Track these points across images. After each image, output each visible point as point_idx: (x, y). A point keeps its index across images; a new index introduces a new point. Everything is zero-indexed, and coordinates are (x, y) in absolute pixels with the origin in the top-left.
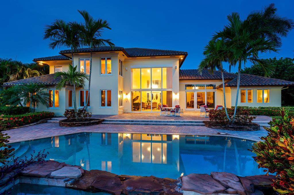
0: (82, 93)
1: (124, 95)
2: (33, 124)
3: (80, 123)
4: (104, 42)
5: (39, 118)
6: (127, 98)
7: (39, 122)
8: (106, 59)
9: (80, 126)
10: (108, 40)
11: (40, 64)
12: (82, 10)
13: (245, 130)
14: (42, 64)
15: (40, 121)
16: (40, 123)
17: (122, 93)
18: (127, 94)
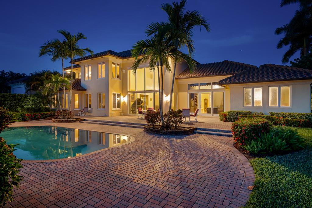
0: (87, 95)
1: (122, 97)
2: (41, 120)
3: (60, 120)
4: (85, 51)
5: (48, 116)
6: (124, 100)
7: (46, 119)
8: (101, 63)
11: (67, 72)
15: (48, 118)
17: (118, 95)
18: (124, 96)
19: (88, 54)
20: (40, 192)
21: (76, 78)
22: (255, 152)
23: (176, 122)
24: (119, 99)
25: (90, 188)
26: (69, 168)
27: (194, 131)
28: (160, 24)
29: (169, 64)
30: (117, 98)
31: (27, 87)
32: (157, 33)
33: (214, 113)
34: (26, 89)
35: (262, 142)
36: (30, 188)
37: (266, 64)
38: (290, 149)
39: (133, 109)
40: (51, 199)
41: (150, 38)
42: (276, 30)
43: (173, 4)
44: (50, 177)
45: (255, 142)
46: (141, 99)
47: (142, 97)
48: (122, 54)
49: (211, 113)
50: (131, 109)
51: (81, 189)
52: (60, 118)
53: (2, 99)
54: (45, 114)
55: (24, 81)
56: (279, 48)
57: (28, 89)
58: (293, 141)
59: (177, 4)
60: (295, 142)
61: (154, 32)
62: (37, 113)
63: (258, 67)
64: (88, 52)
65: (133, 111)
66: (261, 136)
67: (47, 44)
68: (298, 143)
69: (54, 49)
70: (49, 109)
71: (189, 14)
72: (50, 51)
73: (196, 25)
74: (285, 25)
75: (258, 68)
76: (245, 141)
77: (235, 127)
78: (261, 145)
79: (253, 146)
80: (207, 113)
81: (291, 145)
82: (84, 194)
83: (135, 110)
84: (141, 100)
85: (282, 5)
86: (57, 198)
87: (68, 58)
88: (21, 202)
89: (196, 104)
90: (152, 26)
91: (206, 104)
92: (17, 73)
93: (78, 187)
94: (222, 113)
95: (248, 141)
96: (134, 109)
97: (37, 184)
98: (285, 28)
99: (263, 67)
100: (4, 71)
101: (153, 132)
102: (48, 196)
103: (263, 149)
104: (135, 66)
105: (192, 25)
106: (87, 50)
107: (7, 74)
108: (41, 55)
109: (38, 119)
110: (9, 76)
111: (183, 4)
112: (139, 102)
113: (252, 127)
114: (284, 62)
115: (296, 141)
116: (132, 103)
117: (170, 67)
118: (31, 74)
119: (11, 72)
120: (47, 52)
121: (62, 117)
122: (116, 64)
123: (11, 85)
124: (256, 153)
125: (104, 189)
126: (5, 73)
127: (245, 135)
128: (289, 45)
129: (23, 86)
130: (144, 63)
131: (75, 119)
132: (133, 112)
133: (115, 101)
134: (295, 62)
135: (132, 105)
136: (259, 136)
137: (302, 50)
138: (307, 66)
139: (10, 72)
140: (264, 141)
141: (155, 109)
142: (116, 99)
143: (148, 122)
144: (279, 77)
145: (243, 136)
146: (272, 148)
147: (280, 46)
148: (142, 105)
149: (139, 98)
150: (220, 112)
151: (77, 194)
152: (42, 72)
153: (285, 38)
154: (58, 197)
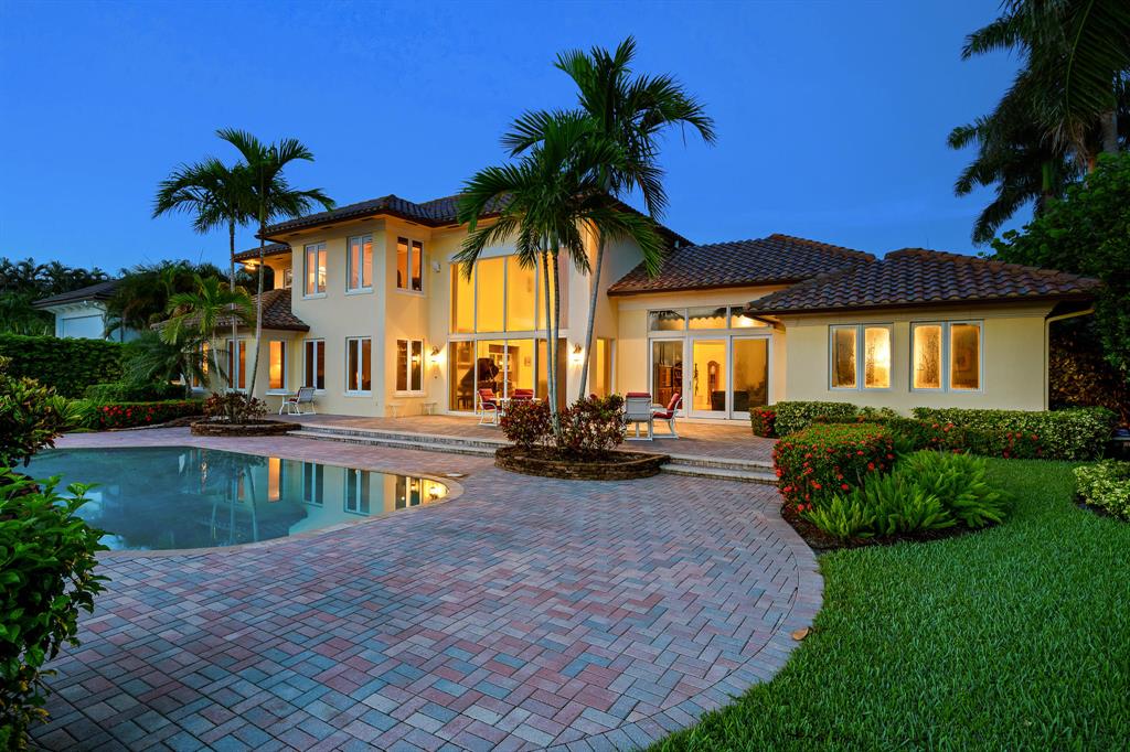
0: (310, 346)
1: (428, 352)
3: (218, 428)
4: (306, 198)
5: (178, 413)
6: (436, 364)
7: (171, 423)
9: (218, 434)
10: (314, 191)
11: (247, 267)
12: (225, 127)
13: (550, 473)
14: (254, 268)
15: (177, 420)
16: (173, 426)
17: (417, 347)
18: (436, 351)
19: (317, 208)
20: (152, 638)
21: (276, 288)
22: (842, 530)
23: (602, 439)
24: (416, 358)
25: (304, 630)
26: (244, 573)
27: (661, 467)
28: (551, 115)
29: (581, 246)
30: (413, 355)
31: (111, 317)
32: (541, 144)
33: (735, 410)
34: (105, 321)
35: (864, 500)
36: (121, 629)
37: (905, 250)
38: (952, 523)
39: (464, 393)
40: (186, 658)
41: (516, 162)
42: (952, 134)
43: (595, 55)
44: (182, 598)
45: (842, 500)
46: (493, 361)
47: (496, 354)
48: (433, 210)
49: (724, 409)
50: (460, 394)
51: (278, 633)
52: (217, 422)
53: (26, 356)
54: (167, 406)
55: (100, 297)
56: (961, 194)
57: (112, 321)
58: (966, 499)
59: (607, 55)
60: (972, 503)
61: (530, 142)
62: (143, 404)
63: (881, 257)
64: (316, 201)
65: (464, 399)
66: (863, 481)
67: (182, 174)
68: (982, 506)
69: (204, 191)
70: (181, 389)
71: (647, 86)
72: (190, 197)
73: (667, 123)
74: (981, 117)
75: (879, 262)
76: (811, 497)
77: (783, 452)
78: (861, 509)
79: (836, 515)
80: (714, 409)
81: (956, 511)
82: (289, 647)
83: (472, 398)
84: (492, 364)
85: (966, 55)
86: (203, 655)
87: (250, 220)
88: (94, 666)
89: (677, 380)
90: (524, 122)
91: (713, 379)
92: (76, 268)
93: (269, 627)
94: (760, 409)
95: (823, 495)
96: (467, 394)
97: (141, 617)
98: (980, 129)
99: (894, 257)
100: (31, 260)
101: (525, 466)
102: (177, 650)
103: (867, 523)
104: (468, 250)
105: (657, 120)
106: (315, 194)
107: (43, 270)
108: (160, 211)
109: (145, 423)
110: (50, 278)
111: (627, 54)
112: (487, 369)
113: (837, 454)
114: (978, 241)
115: (976, 500)
116: (462, 374)
117: (586, 257)
118: (124, 271)
119: (56, 265)
120: (181, 199)
121: (227, 418)
122: (410, 242)
123: (53, 308)
124: (846, 534)
125: (348, 635)
126: (36, 267)
127: (810, 477)
128: (996, 184)
129: (98, 312)
130: (498, 241)
131: (268, 426)
132: (464, 405)
133: (405, 366)
134: (1007, 242)
135: (464, 380)
136: (856, 483)
137: (1038, 202)
138: (1040, 258)
139: (53, 263)
140: (870, 495)
141: (540, 392)
142: (410, 358)
143: (511, 438)
144: (943, 293)
145: (805, 480)
146: (894, 519)
147: (963, 187)
148: (497, 379)
149: (488, 357)
150: (755, 404)
151: (267, 645)
152: (162, 266)
153: (981, 160)
154: (208, 654)
